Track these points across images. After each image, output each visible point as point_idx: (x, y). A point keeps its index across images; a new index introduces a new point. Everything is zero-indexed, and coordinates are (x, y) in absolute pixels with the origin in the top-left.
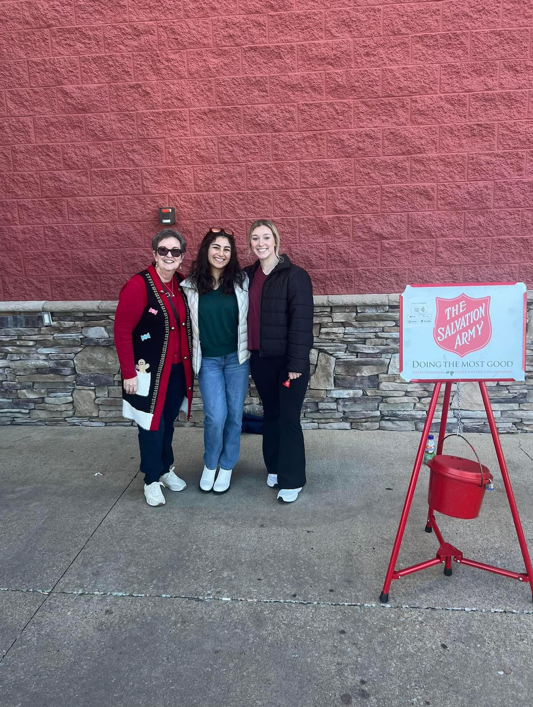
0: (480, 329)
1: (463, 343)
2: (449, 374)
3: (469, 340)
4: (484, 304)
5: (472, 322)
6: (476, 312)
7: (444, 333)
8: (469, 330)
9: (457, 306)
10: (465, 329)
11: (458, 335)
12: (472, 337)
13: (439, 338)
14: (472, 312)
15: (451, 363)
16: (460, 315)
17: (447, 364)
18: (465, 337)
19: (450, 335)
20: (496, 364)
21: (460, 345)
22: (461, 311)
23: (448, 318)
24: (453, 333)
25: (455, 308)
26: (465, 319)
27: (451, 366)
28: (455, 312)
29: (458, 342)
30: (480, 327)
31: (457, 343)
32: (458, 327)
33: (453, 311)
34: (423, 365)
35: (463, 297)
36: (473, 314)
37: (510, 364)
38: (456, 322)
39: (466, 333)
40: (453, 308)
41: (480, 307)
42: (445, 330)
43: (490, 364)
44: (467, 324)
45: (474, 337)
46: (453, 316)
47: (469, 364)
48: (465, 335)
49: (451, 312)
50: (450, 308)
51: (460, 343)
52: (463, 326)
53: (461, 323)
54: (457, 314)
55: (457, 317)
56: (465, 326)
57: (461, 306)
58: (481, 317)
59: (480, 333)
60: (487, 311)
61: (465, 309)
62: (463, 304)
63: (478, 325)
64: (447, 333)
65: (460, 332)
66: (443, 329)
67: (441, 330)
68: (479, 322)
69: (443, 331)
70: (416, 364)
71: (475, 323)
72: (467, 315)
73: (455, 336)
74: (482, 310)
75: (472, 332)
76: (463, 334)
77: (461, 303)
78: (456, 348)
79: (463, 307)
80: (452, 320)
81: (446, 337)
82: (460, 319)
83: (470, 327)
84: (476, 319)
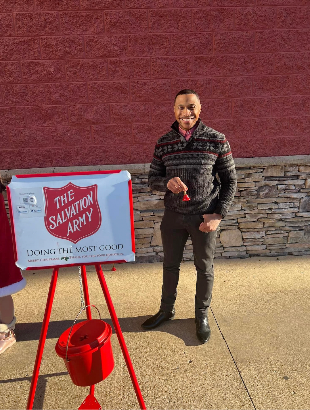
0: (90, 216)
1: (75, 230)
2: (64, 260)
3: (81, 226)
4: (91, 192)
5: (81, 209)
6: (85, 200)
7: (56, 221)
8: (80, 218)
9: (65, 195)
10: (76, 217)
11: (70, 223)
12: (83, 223)
13: (51, 226)
14: (81, 201)
15: (65, 249)
16: (70, 204)
17: (62, 251)
18: (76, 224)
19: (61, 223)
20: (108, 248)
21: (72, 232)
22: (70, 200)
23: (58, 207)
24: (64, 221)
25: (64, 197)
26: (75, 207)
27: (65, 252)
28: (64, 201)
29: (70, 229)
30: (90, 214)
31: (69, 231)
32: (68, 215)
33: (62, 200)
34: (37, 253)
35: (70, 186)
36: (82, 202)
37: (121, 247)
38: (66, 210)
39: (77, 220)
40: (62, 197)
41: (88, 195)
42: (56, 218)
43: (102, 248)
44: (78, 212)
45: (85, 223)
46: (63, 204)
47: (82, 250)
48: (76, 222)
49: (60, 201)
50: (59, 197)
51: (71, 229)
52: (73, 214)
53: (72, 211)
54: (66, 202)
55: (66, 206)
56: (75, 214)
57: (70, 195)
58: (89, 205)
59: (90, 220)
60: (95, 198)
61: (73, 198)
62: (71, 193)
63: (87, 213)
64: (58, 221)
65: (71, 220)
66: (54, 217)
67: (52, 219)
68: (88, 209)
69: (54, 219)
70: (30, 253)
71: (85, 211)
72: (76, 203)
73: (66, 224)
74: (90, 198)
75: (83, 219)
76: (74, 221)
77: (69, 192)
78: (68, 235)
79: (71, 196)
80: (62, 208)
81: (58, 225)
82: (69, 208)
83: (80, 214)
84: (85, 206)
